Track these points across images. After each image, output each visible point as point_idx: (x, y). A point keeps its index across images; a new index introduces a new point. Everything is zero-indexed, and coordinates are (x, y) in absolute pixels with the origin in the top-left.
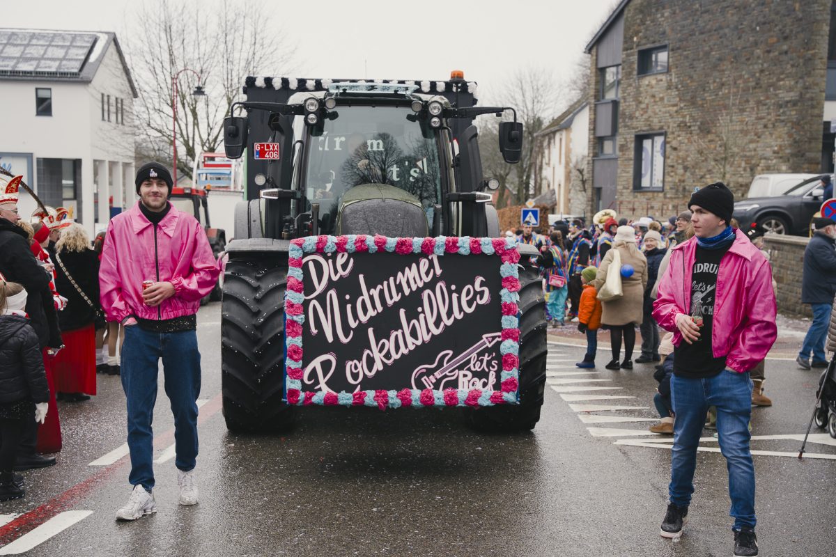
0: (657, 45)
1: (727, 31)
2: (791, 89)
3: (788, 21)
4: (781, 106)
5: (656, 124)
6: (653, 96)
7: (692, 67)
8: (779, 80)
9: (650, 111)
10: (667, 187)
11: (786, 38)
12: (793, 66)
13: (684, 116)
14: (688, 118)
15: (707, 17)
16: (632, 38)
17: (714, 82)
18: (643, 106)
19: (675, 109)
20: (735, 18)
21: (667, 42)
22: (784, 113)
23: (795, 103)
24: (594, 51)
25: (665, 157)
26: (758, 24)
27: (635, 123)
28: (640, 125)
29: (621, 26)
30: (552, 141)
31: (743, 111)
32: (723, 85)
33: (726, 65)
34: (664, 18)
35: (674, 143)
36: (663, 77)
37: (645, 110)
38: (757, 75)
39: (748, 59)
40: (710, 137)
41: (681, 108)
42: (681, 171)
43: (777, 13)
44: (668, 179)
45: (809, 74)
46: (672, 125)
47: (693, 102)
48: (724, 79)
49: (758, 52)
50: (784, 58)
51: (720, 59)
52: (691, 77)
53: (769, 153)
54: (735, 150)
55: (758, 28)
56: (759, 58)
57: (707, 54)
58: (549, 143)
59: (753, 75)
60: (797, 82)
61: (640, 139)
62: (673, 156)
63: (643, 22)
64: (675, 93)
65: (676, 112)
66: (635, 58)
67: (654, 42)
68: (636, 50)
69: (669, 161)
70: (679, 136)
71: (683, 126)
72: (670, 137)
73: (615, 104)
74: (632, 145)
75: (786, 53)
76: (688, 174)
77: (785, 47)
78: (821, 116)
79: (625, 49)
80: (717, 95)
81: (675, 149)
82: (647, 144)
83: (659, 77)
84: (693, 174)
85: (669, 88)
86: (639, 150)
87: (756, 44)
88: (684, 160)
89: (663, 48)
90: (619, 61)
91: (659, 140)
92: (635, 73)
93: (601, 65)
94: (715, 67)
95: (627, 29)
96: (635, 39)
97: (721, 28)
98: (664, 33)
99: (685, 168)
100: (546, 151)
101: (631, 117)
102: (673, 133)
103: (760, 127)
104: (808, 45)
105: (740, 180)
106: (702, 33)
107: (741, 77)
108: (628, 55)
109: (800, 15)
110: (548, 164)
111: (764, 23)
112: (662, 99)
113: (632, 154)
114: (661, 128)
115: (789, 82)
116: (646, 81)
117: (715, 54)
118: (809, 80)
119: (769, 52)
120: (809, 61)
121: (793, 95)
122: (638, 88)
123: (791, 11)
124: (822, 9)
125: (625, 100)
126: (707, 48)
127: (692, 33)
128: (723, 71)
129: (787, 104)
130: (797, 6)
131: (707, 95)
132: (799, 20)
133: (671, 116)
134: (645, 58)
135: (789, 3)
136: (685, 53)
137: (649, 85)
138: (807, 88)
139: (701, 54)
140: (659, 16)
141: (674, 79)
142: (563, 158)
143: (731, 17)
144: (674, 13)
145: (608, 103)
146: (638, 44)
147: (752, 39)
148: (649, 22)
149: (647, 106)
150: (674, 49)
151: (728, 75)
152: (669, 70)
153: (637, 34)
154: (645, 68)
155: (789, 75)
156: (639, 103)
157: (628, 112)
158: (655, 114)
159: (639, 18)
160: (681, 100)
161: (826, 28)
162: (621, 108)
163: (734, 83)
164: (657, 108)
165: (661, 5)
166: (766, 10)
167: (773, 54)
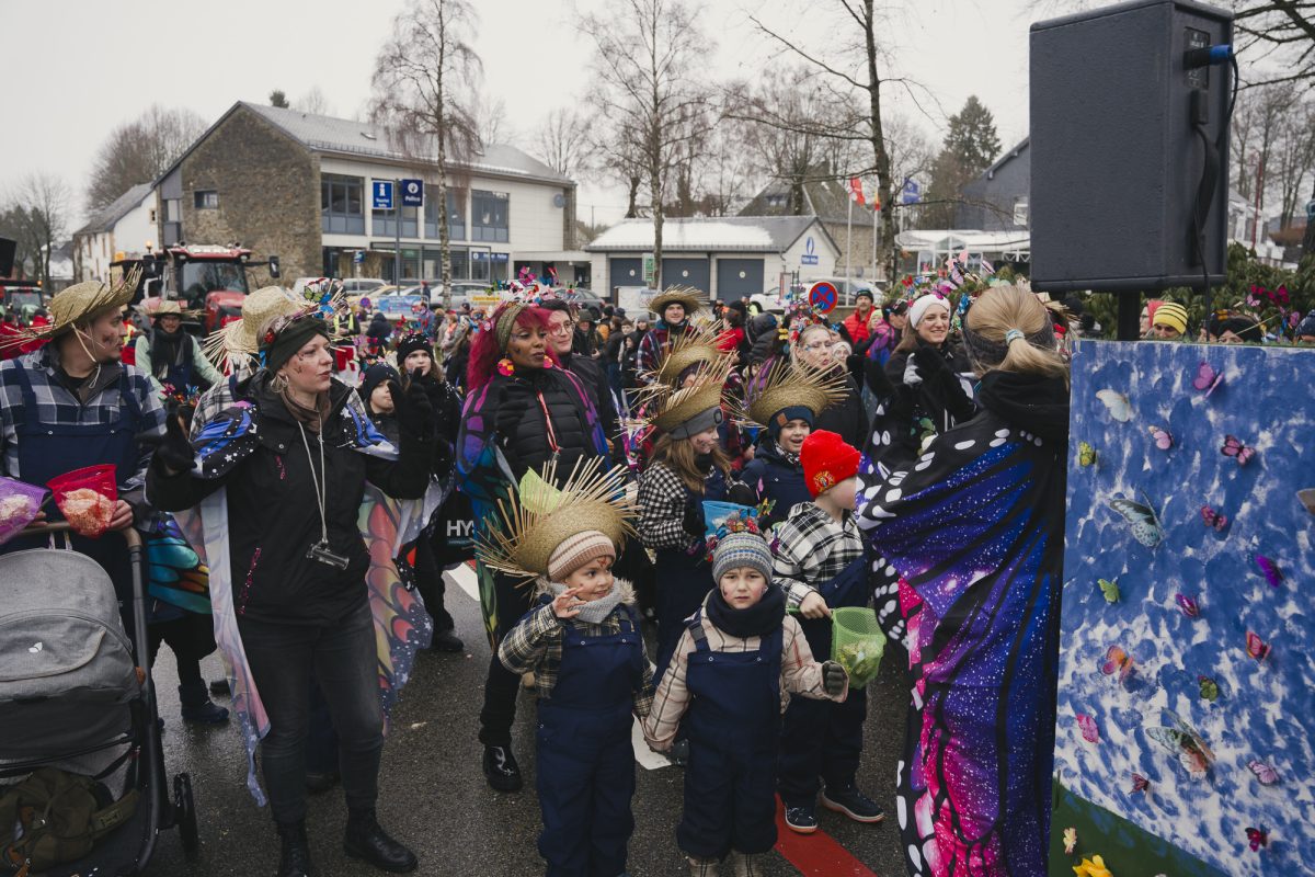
0: (209, 189)
1: (258, 187)
2: (302, 226)
3: (298, 187)
4: (296, 236)
6: (209, 222)
7: (236, 206)
8: (295, 220)
9: (207, 232)
11: (297, 197)
12: (302, 213)
15: (243, 177)
16: (188, 183)
17: (252, 217)
19: (225, 232)
20: (263, 181)
21: (215, 189)
22: (299, 240)
23: (305, 235)
24: (158, 188)
26: (278, 186)
27: (196, 238)
29: (179, 173)
30: (93, 239)
32: (258, 220)
33: (259, 207)
34: (212, 173)
36: (215, 211)
37: (203, 231)
38: (281, 216)
39: (274, 206)
41: (230, 232)
43: (290, 181)
45: (312, 219)
47: (238, 228)
48: (259, 217)
49: (279, 202)
50: (297, 208)
51: (255, 204)
52: (235, 213)
53: (291, 262)
55: (279, 189)
56: (280, 206)
57: (246, 200)
58: (89, 240)
59: (278, 216)
60: (305, 223)
63: (196, 174)
64: (224, 221)
65: (227, 233)
66: (193, 196)
67: (206, 188)
68: (192, 191)
73: (178, 225)
75: (297, 205)
77: (297, 202)
78: (320, 243)
79: (184, 190)
80: (255, 226)
83: (212, 210)
85: (220, 217)
87: (278, 198)
89: (213, 192)
90: (179, 197)
92: (193, 206)
93: (165, 197)
94: (252, 208)
95: (184, 177)
96: (191, 184)
97: (253, 185)
98: (213, 183)
100: (86, 248)
101: (193, 234)
103: (285, 247)
104: (311, 202)
106: (241, 186)
107: (271, 216)
108: (186, 194)
109: (304, 184)
110: (90, 256)
111: (282, 186)
112: (215, 224)
115: (301, 223)
116: (202, 212)
117: (251, 201)
118: (313, 223)
119: (286, 203)
120: (312, 211)
121: (303, 230)
122: (196, 216)
123: (298, 182)
124: (317, 183)
125: (186, 222)
126: (245, 196)
127: (234, 186)
128: (258, 211)
129: (300, 235)
130: (302, 179)
131: (248, 225)
132: (304, 188)
133: (223, 236)
134: (199, 197)
135: (297, 177)
136: (230, 197)
137: (205, 215)
138: (312, 227)
139: (241, 199)
140: (208, 171)
141: (223, 213)
142: (109, 255)
143: (260, 179)
144: (219, 171)
145: (172, 223)
146: (194, 187)
147: (275, 194)
148: (200, 174)
149: (205, 228)
150: (221, 194)
151: (261, 214)
152: (219, 207)
153: (193, 181)
154: (199, 204)
155: (300, 218)
156: (198, 226)
157: (189, 231)
158: (211, 234)
159: (193, 171)
160: (230, 226)
161: (319, 194)
162: (183, 227)
163: (266, 219)
164: (212, 230)
165: (209, 166)
166: (283, 179)
167: (290, 205)
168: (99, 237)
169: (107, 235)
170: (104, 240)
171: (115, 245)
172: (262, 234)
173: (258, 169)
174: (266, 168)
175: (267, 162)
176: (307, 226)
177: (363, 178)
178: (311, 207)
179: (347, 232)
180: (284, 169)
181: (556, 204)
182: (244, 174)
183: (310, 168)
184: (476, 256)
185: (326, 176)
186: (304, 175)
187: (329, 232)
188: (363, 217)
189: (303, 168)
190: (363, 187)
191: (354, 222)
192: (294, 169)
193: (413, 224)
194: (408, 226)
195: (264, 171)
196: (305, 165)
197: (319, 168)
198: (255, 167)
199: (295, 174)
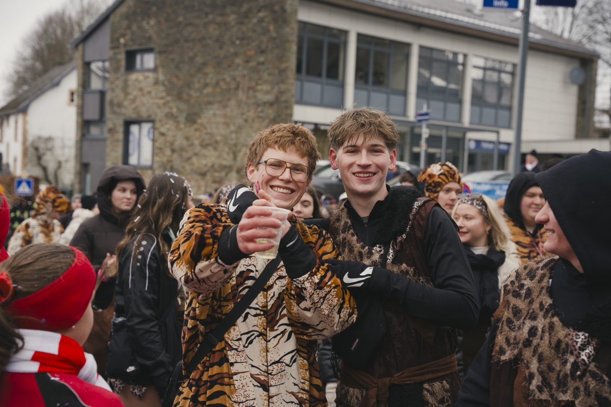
0: (143, 47)
1: (209, 42)
2: (267, 93)
3: (265, 39)
4: (258, 105)
5: (144, 113)
6: (141, 90)
7: (177, 67)
8: (257, 84)
9: (138, 102)
10: (156, 166)
11: (262, 52)
12: (269, 74)
13: (171, 108)
14: (174, 110)
15: (190, 29)
16: (118, 40)
17: (199, 82)
18: (131, 97)
19: (161, 102)
20: (217, 32)
21: (152, 46)
22: (262, 111)
23: (271, 104)
24: (80, 47)
25: (154, 141)
26: (238, 38)
27: (123, 111)
28: (129, 113)
29: (107, 28)
30: (5, 122)
31: (225, 107)
32: (206, 85)
33: (209, 70)
34: (150, 25)
35: (163, 130)
36: (151, 75)
37: (133, 101)
38: (238, 79)
39: (229, 66)
40: (196, 126)
41: (168, 102)
42: (168, 152)
43: (254, 31)
44: (157, 159)
45: (283, 82)
46: (160, 114)
47: (179, 97)
48: (208, 80)
49: (238, 61)
50: (261, 67)
51: (204, 64)
52: (177, 77)
54: (219, 138)
55: (238, 42)
56: (238, 65)
57: (192, 59)
59: (234, 79)
60: (273, 88)
61: (128, 124)
62: (161, 140)
63: (129, 27)
64: (161, 88)
65: (165, 104)
66: (122, 57)
67: (140, 44)
68: (123, 50)
69: (157, 145)
70: (166, 124)
71: (170, 116)
72: (158, 125)
73: (102, 94)
74: (121, 129)
75: (263, 63)
76: (175, 156)
77: (262, 59)
78: (291, 116)
79: (112, 48)
80: (202, 93)
81: (163, 134)
82: (134, 129)
83: (147, 74)
84: (181, 156)
85: (156, 83)
86: (127, 133)
87: (236, 54)
88: (172, 144)
89: (150, 50)
90: (106, 57)
91: (146, 127)
92: (123, 69)
93: (88, 59)
94: (199, 70)
95: (113, 31)
96: (122, 41)
97: (203, 39)
98: (150, 39)
99: (173, 151)
101: (120, 105)
102: (160, 121)
104: (281, 58)
105: (225, 163)
106: (186, 41)
107: (224, 80)
108: (115, 54)
109: (274, 35)
111: (242, 39)
112: (149, 93)
113: (120, 136)
114: (149, 116)
115: (266, 87)
116: (133, 77)
117: (199, 60)
118: (283, 87)
119: (247, 61)
120: (282, 72)
121: (270, 98)
122: (126, 81)
123: (266, 31)
124: (292, 33)
125: (113, 90)
126: (191, 54)
127: (177, 41)
128: (206, 74)
129: (265, 103)
130: (272, 27)
131: (192, 92)
132: (274, 39)
133: (159, 107)
134: (131, 56)
135: (264, 24)
136: (171, 56)
137: (137, 80)
138: (281, 93)
139: (186, 59)
140: (144, 23)
141: (161, 77)
142: (20, 138)
143: (213, 31)
144: (159, 22)
145: (94, 92)
146: (125, 45)
147: (232, 50)
148: (134, 27)
149: (135, 98)
150: (160, 53)
151: (212, 77)
152: (155, 70)
153: (123, 36)
154: (130, 65)
155: (266, 82)
156: (127, 94)
157: (116, 101)
158: (143, 104)
159: (125, 23)
160: (168, 94)
161: (294, 48)
162: (108, 97)
163: (217, 84)
164: (145, 100)
165: (146, 14)
166: (244, 28)
167: (253, 64)
168: (12, 119)
169: (20, 118)
170: (16, 122)
171: (29, 127)
172: (209, 103)
173: (211, 17)
174: (222, 15)
175: (224, 7)
176: (276, 89)
177: (345, 33)
178: (283, 66)
179: (322, 104)
180: (247, 15)
181: (571, 79)
182: (190, 24)
183: (284, 11)
184: (472, 145)
185: (304, 25)
186: (275, 21)
187: (301, 102)
188: (342, 86)
189: (274, 12)
190: (345, 44)
191: (331, 91)
192: (261, 14)
193: (401, 98)
194: (396, 100)
195: (219, 19)
196: (277, 8)
197: (296, 12)
198: (207, 14)
199: (261, 20)
